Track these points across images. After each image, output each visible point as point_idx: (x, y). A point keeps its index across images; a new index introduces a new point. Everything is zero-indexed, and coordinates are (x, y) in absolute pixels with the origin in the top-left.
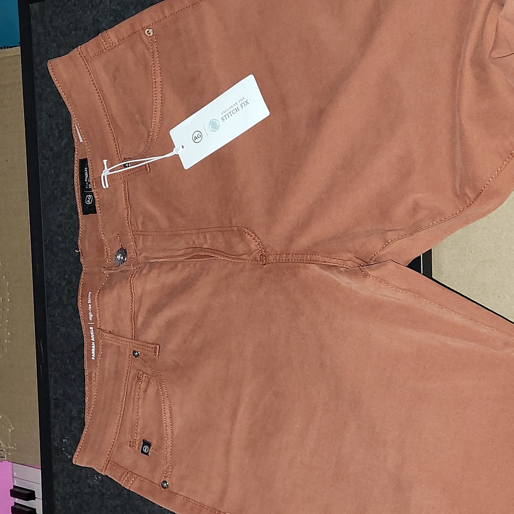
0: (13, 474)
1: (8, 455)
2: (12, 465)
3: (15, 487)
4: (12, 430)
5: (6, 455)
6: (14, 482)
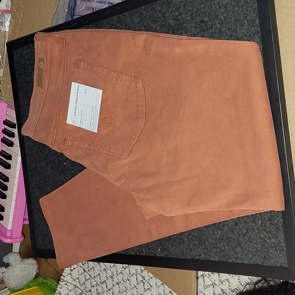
0: (7, 113)
1: (5, 100)
2: (7, 108)
3: (6, 120)
4: (10, 87)
5: (4, 99)
6: (6, 117)
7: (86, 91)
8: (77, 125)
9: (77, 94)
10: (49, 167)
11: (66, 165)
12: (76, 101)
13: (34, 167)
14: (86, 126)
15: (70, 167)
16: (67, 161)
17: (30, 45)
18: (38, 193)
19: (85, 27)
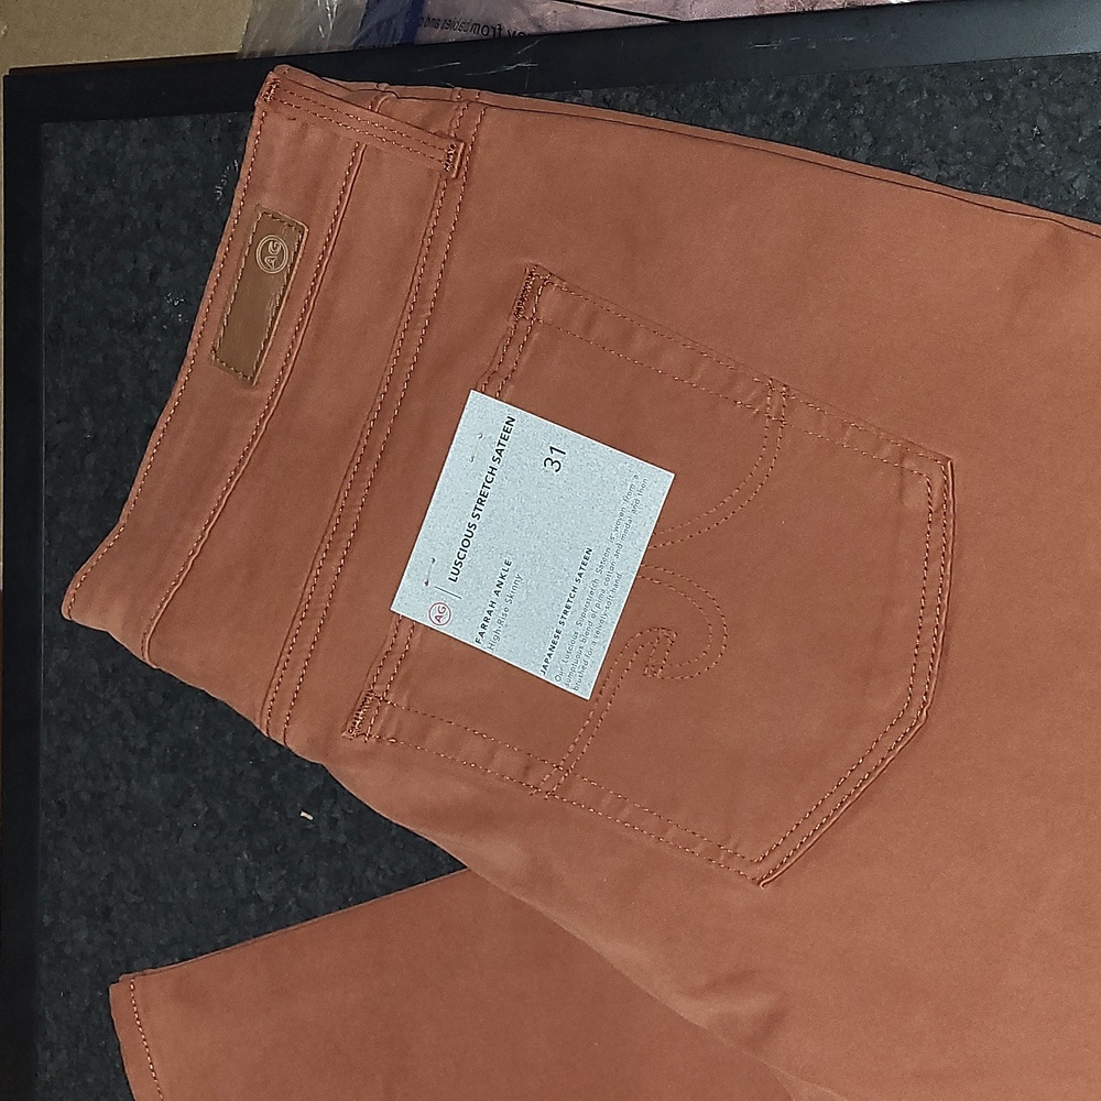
7: (555, 456)
8: (461, 629)
9: (495, 465)
10: (194, 812)
11: (311, 826)
12: (480, 502)
13: (85, 797)
14: (519, 648)
15: (342, 839)
16: (327, 803)
17: (176, 119)
18: (90, 941)
19: (588, 93)
